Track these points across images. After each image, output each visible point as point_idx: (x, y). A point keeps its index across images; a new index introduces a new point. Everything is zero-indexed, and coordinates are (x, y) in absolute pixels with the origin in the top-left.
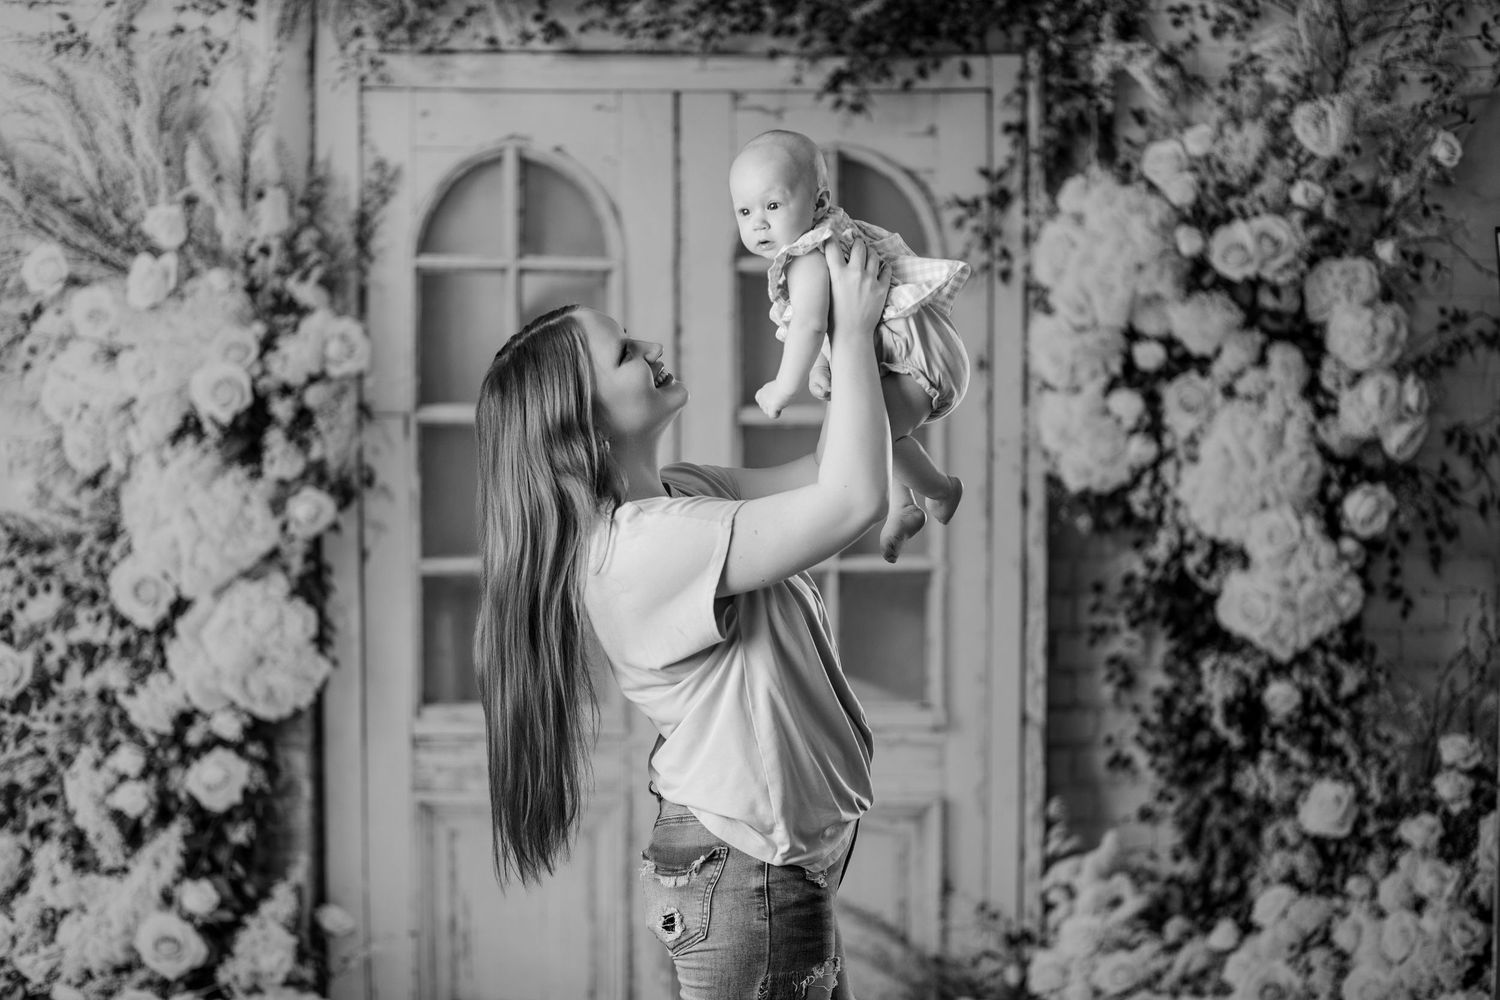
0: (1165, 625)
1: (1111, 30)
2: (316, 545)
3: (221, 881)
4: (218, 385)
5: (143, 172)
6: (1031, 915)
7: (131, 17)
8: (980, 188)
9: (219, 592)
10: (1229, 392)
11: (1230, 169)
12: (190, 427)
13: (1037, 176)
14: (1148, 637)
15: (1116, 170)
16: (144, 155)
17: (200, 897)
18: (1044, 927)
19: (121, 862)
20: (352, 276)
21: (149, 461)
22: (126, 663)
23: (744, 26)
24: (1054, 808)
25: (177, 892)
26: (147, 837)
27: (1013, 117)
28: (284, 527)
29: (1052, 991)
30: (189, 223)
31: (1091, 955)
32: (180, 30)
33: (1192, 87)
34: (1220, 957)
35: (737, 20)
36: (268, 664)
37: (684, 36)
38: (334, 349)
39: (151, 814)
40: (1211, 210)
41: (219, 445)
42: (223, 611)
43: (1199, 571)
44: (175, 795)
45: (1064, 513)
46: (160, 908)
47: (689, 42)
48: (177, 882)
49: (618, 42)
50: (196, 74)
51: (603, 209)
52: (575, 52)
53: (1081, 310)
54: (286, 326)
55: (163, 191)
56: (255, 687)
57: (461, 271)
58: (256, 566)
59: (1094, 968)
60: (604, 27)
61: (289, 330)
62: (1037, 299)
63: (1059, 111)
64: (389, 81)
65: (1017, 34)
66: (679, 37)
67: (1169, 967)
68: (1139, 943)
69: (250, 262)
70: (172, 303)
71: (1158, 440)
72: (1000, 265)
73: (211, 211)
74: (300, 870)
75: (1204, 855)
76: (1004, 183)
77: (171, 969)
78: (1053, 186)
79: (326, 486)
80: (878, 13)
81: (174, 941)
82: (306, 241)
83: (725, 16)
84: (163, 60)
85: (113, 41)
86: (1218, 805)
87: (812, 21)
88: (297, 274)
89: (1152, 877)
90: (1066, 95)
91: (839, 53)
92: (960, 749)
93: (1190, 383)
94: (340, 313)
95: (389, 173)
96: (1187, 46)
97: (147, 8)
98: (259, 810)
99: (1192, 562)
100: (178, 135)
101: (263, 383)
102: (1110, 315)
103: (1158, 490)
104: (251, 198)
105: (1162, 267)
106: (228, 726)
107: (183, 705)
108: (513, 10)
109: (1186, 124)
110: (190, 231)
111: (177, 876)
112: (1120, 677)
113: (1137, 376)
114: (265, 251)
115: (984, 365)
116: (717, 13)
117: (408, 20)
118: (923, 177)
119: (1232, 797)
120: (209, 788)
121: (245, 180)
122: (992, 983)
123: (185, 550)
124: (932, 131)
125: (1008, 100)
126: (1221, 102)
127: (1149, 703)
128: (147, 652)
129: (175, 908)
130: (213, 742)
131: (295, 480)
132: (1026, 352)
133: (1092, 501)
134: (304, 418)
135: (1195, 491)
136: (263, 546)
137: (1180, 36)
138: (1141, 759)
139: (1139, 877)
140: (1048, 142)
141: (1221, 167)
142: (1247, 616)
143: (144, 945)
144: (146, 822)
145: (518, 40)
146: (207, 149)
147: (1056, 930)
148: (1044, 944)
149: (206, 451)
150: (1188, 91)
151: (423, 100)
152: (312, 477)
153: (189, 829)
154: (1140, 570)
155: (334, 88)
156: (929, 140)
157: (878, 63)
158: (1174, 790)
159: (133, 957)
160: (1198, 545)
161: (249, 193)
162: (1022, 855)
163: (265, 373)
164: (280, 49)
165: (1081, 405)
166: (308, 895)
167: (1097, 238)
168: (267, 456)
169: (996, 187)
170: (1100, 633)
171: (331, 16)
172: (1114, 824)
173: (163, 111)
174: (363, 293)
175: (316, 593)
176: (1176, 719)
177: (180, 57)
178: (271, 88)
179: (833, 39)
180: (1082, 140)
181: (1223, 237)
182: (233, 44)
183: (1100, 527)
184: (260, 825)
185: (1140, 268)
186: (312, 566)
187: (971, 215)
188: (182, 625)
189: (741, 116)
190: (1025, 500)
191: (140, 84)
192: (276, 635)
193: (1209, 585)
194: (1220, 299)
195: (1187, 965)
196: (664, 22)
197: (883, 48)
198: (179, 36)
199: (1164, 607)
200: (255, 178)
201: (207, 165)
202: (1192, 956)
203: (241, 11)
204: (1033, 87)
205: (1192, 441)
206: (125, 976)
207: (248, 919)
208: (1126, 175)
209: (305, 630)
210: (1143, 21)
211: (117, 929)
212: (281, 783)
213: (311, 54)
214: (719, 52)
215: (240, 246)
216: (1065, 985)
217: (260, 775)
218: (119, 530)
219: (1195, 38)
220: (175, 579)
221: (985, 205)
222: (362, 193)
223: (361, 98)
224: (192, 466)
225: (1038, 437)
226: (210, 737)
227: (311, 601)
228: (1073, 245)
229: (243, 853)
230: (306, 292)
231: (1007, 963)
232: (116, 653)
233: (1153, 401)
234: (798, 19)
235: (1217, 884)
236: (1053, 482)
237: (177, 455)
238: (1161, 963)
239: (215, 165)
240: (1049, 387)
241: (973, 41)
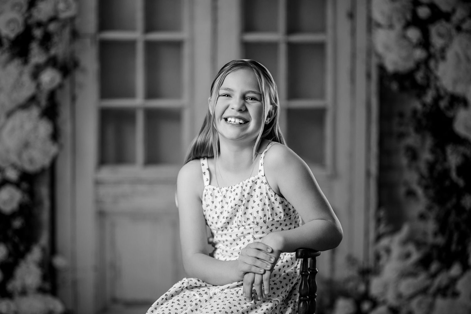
0: (429, 132)
2: (52, 95)
3: (9, 244)
4: (9, 22)
6: (371, 261)
9: (9, 114)
10: (459, 29)
14: (423, 137)
18: (376, 266)
24: (382, 213)
28: (38, 86)
29: (380, 294)
31: (398, 279)
34: (454, 281)
36: (30, 147)
38: (61, 6)
41: (9, 49)
42: (10, 124)
43: (446, 108)
56: (25, 156)
58: (25, 103)
59: (399, 284)
67: (432, 284)
68: (418, 273)
71: (428, 49)
74: (44, 239)
75: (447, 234)
79: (57, 67)
86: (454, 212)
89: (425, 244)
92: (340, 187)
93: (442, 25)
98: (26, 213)
101: (30, 22)
103: (427, 72)
106: (12, 175)
115: (351, 16)
119: (459, 209)
120: (5, 203)
122: (353, 291)
127: (423, 166)
130: (5, 182)
131: (43, 65)
133: (398, 77)
134: (47, 37)
135: (444, 73)
136: (29, 94)
138: (420, 191)
139: (419, 245)
142: (467, 128)
147: (383, 267)
148: (376, 274)
152: (51, 63)
154: (419, 108)
158: (434, 205)
160: (445, 96)
162: (367, 233)
163: (30, 16)
166: (48, 251)
168: (31, 54)
170: (402, 136)
172: (408, 220)
175: (52, 115)
176: (435, 173)
183: (402, 88)
184: (26, 219)
186: (50, 103)
190: (369, 76)
193: (450, 114)
195: (440, 283)
199: (430, 124)
202: (442, 279)
205: (443, 50)
207: (20, 261)
209: (47, 131)
212: (36, 200)
216: (386, 292)
217: (27, 198)
225: (375, 48)
226: (4, 179)
227: (50, 119)
229: (17, 232)
233: (425, 33)
235: (453, 247)
236: (382, 68)
238: (428, 282)
240: (379, 25)
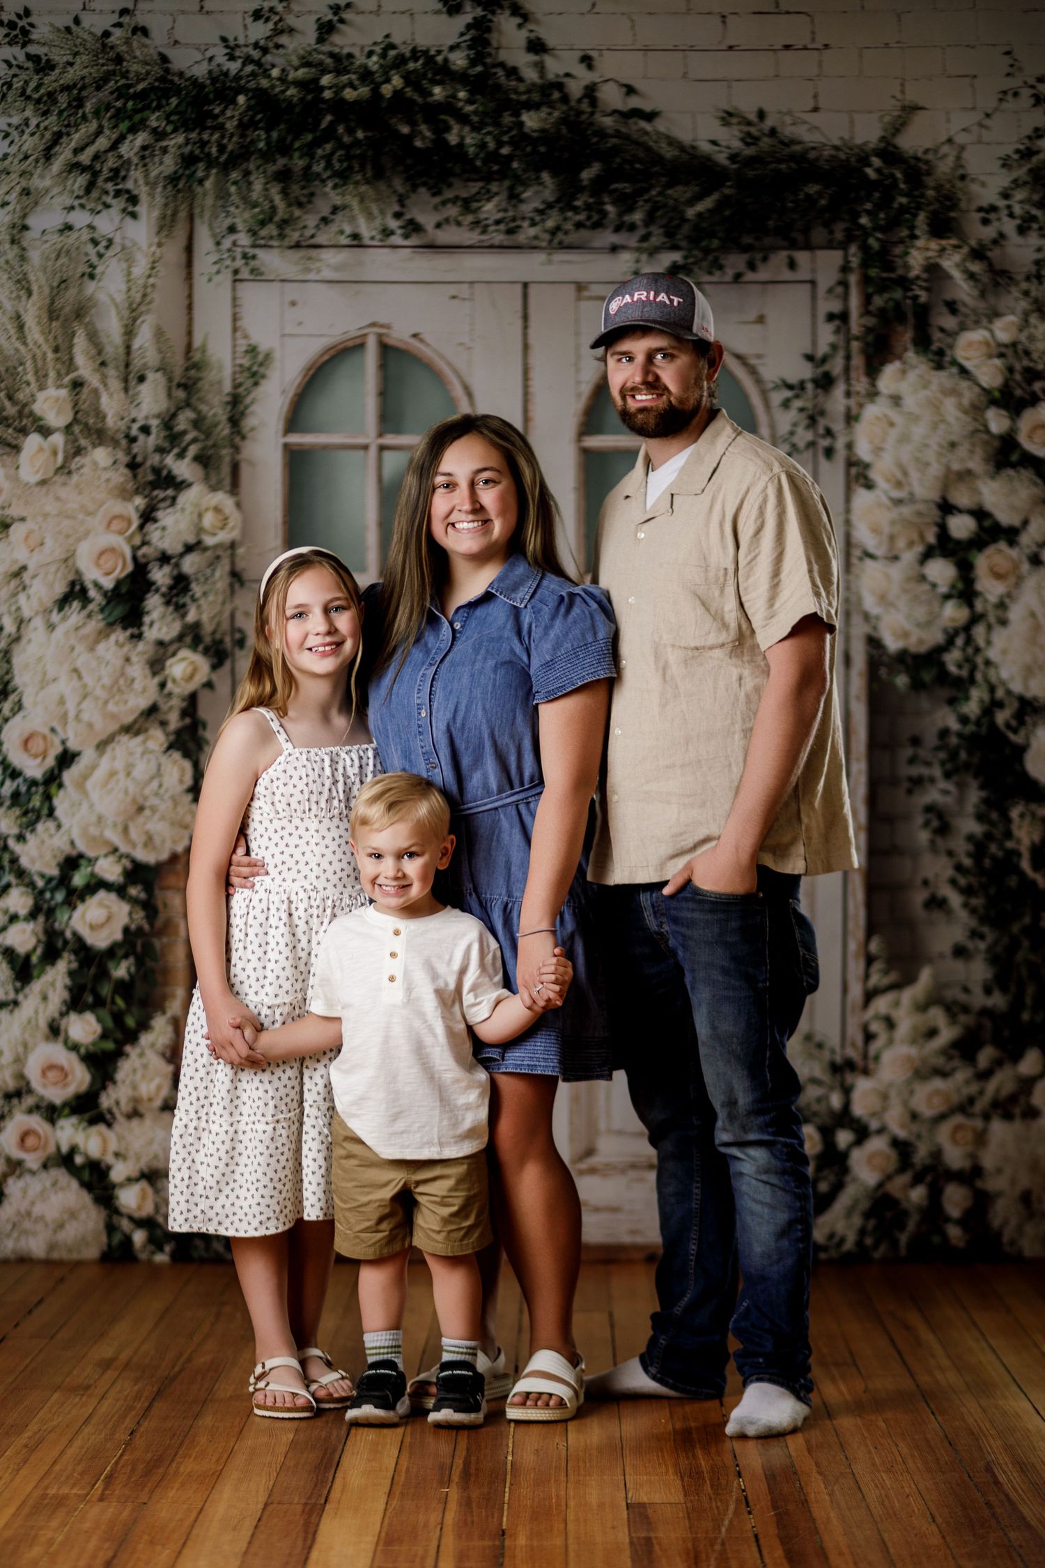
0: (976, 777)
1: (925, 227)
2: (192, 702)
3: (104, 1013)
4: (102, 554)
5: (34, 357)
6: (854, 1045)
7: (24, 216)
8: (805, 372)
9: (102, 746)
10: (1036, 560)
11: (1035, 356)
12: (76, 593)
13: (858, 361)
14: (961, 786)
15: (931, 356)
16: (35, 343)
17: (84, 1028)
18: (865, 1056)
19: (12, 996)
20: (226, 452)
21: (38, 622)
22: (17, 811)
23: (588, 223)
24: (874, 946)
25: (63, 1023)
26: (35, 973)
27: (836, 307)
28: (162, 685)
29: (874, 1114)
30: (76, 405)
31: (909, 1082)
32: (68, 228)
33: (999, 279)
34: (1027, 1084)
35: (581, 217)
36: (147, 812)
37: (532, 231)
38: (209, 520)
39: (39, 951)
40: (1018, 392)
41: (102, 610)
42: (105, 764)
43: (1008, 726)
44: (62, 933)
45: (883, 672)
46: (47, 1039)
47: (536, 238)
48: (63, 1014)
49: (473, 237)
50: (83, 268)
51: (457, 390)
52: (431, 247)
53: (899, 485)
54: (164, 500)
55: (52, 374)
56: (134, 834)
57: (326, 447)
58: (135, 721)
59: (912, 1092)
60: (459, 224)
61: (168, 502)
62: (858, 474)
63: (878, 301)
64: (262, 274)
65: (840, 231)
66: (528, 232)
67: (981, 1092)
68: (954, 1070)
69: (133, 440)
70: (59, 479)
71: (971, 605)
72: (825, 443)
73: (96, 392)
74: (177, 1004)
75: (1013, 989)
76: (826, 367)
77: (57, 1095)
78: (873, 371)
79: (201, 648)
80: (709, 211)
81: (62, 1069)
82: (183, 421)
83: (570, 214)
84: (53, 256)
85: (8, 238)
86: (1026, 943)
87: (650, 219)
88: (176, 451)
89: (966, 1009)
90: (883, 287)
91: (675, 248)
93: (1000, 551)
94: (214, 489)
95: (260, 358)
96: (995, 242)
97: (39, 208)
98: (139, 948)
99: (1001, 717)
100: (66, 325)
101: (144, 552)
102: (924, 487)
103: (970, 650)
104: (133, 383)
105: (974, 445)
106: (110, 870)
107: (67, 849)
108: (374, 208)
109: (995, 314)
110: (76, 413)
111: (64, 1009)
112: (935, 823)
113: (951, 546)
114: (145, 430)
116: (562, 210)
117: (277, 219)
118: (753, 361)
119: (1039, 933)
120: (92, 927)
121: (127, 365)
122: (815, 1107)
123: (71, 707)
124: (761, 320)
125: (830, 291)
126: (1026, 293)
127: (961, 847)
128: (36, 801)
129: (61, 1038)
130: (97, 885)
131: (172, 642)
132: (848, 523)
133: (909, 661)
134: (181, 584)
135: (1004, 652)
136: (143, 703)
137: (989, 233)
138: (955, 900)
139: (953, 1010)
140: (869, 330)
141: (1027, 353)
143: (33, 1071)
144: (34, 959)
145: (378, 237)
146: (93, 337)
147: (877, 1058)
148: (866, 1072)
149: (89, 616)
150: (997, 284)
151: (292, 291)
152: (188, 639)
153: (75, 965)
154: (954, 725)
155: (210, 280)
156: (758, 327)
157: (710, 258)
158: (985, 930)
159: (23, 1084)
160: (1006, 702)
161: (132, 377)
162: (845, 989)
163: (145, 542)
164: (160, 245)
165: (897, 572)
167: (914, 418)
168: (147, 619)
169: (820, 370)
170: (917, 783)
171: (207, 215)
172: (930, 960)
173: (53, 302)
174: (235, 469)
175: (191, 745)
176: (987, 862)
177: (68, 252)
178: (152, 280)
179: (670, 234)
180: (900, 329)
181: (1029, 419)
182: (117, 240)
183: (917, 685)
184: (140, 963)
185: (953, 445)
186: (188, 721)
187: (797, 396)
188: (68, 776)
189: (585, 305)
190: (847, 660)
191: (32, 277)
192: (155, 784)
193: (1017, 739)
194: (1027, 474)
195: (998, 1090)
196: (514, 219)
197: (715, 243)
198: (67, 233)
199: (975, 760)
200: (137, 363)
201: (94, 352)
202: (1002, 1082)
203: (124, 210)
204: (853, 279)
205: (1002, 605)
206: (15, 1101)
207: (128, 1048)
208: (940, 360)
209: (181, 781)
210: (954, 219)
211: (7, 1058)
212: (159, 923)
213: (189, 249)
214: (564, 247)
215: (122, 425)
216: (885, 1109)
217: (140, 915)
218: (10, 687)
219: (1002, 236)
220: (62, 735)
221: (809, 386)
222: (234, 380)
223: (234, 289)
224: (77, 629)
225: (860, 600)
226: (93, 882)
227: (187, 754)
228: (892, 424)
229: (124, 988)
230: (183, 468)
231: (832, 1088)
232: (8, 803)
233: (966, 570)
234: (637, 217)
235: (1026, 1016)
236: (874, 642)
237: (64, 619)
238: (973, 1089)
239: (100, 353)
240: (869, 555)
241: (799, 237)
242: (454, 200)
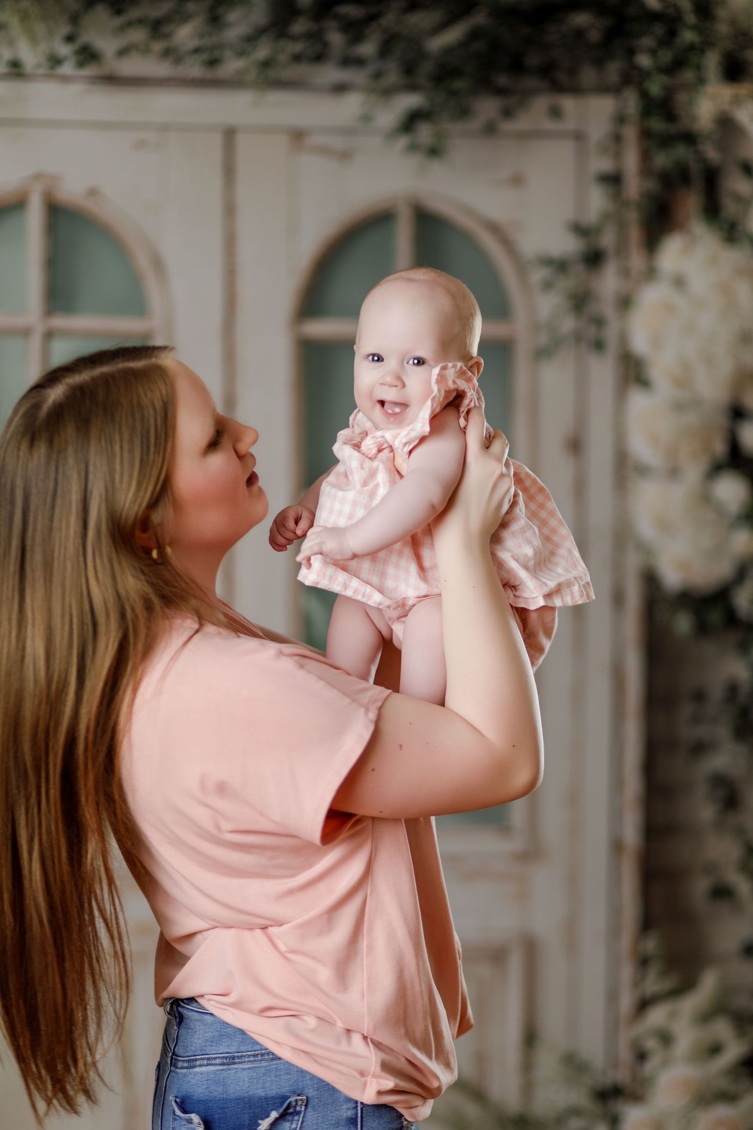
1: (716, 70)
6: (623, 1065)
13: (635, 234)
15: (721, 227)
18: (636, 1078)
23: (307, 55)
24: (651, 944)
27: (608, 165)
31: (689, 1109)
35: (298, 47)
37: (238, 64)
47: (243, 71)
49: (161, 69)
51: (143, 262)
52: (112, 80)
53: (681, 384)
59: (691, 1123)
60: (147, 51)
62: (633, 371)
63: (662, 160)
65: (614, 70)
66: (232, 66)
72: (592, 333)
76: (596, 240)
78: (652, 241)
83: (285, 43)
87: (385, 51)
90: (666, 141)
91: (412, 88)
92: (545, 880)
102: (713, 388)
108: (40, 28)
113: (743, 459)
115: (575, 446)
116: (275, 38)
118: (508, 230)
124: (517, 181)
125: (600, 146)
132: (619, 429)
133: (693, 600)
138: (745, 886)
139: (742, 1022)
140: (649, 195)
145: (45, 64)
147: (650, 1081)
148: (636, 1099)
156: (514, 190)
157: (458, 101)
162: (612, 997)
165: (679, 492)
167: (700, 304)
169: (589, 245)
172: (714, 962)
179: (409, 70)
180: (685, 193)
185: (747, 337)
187: (561, 276)
189: (303, 158)
190: (618, 598)
196: (212, 48)
197: (459, 84)
204: (631, 133)
208: (732, 233)
214: (280, 84)
221: (576, 265)
228: (673, 311)
231: (596, 1120)
234: (368, 48)
236: (651, 581)
240: (643, 471)
241: (563, 77)
242: (140, 22)
